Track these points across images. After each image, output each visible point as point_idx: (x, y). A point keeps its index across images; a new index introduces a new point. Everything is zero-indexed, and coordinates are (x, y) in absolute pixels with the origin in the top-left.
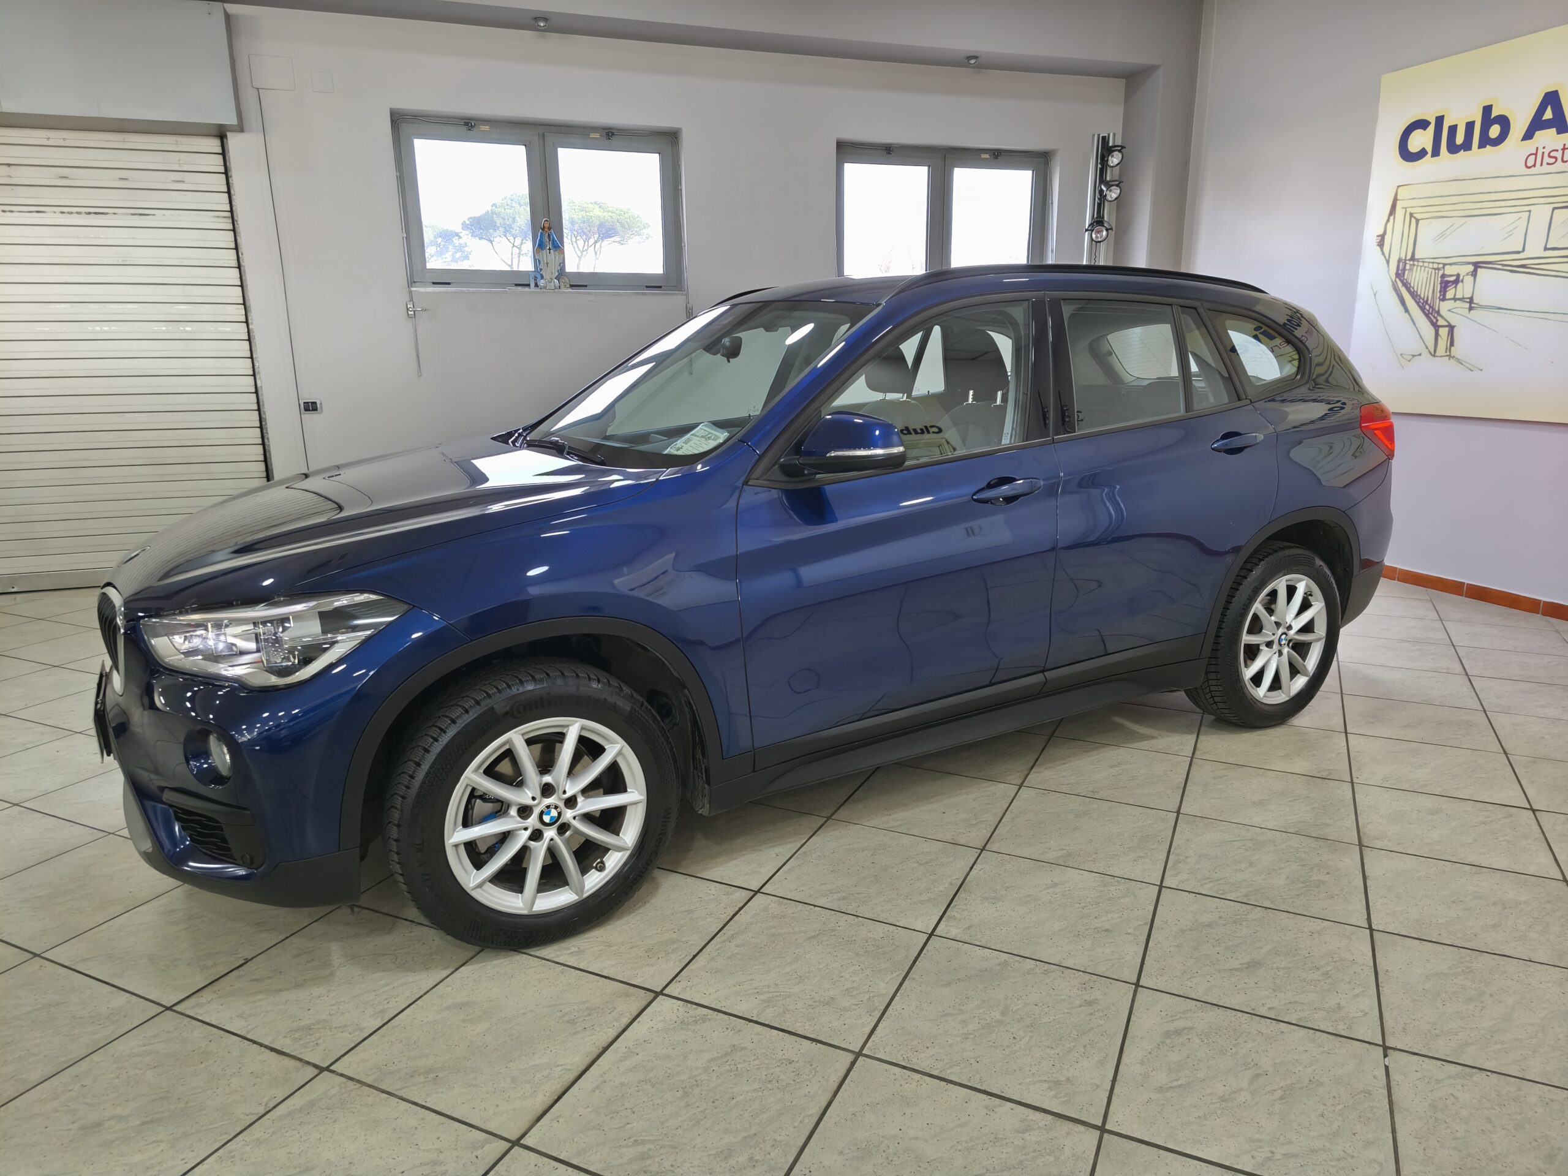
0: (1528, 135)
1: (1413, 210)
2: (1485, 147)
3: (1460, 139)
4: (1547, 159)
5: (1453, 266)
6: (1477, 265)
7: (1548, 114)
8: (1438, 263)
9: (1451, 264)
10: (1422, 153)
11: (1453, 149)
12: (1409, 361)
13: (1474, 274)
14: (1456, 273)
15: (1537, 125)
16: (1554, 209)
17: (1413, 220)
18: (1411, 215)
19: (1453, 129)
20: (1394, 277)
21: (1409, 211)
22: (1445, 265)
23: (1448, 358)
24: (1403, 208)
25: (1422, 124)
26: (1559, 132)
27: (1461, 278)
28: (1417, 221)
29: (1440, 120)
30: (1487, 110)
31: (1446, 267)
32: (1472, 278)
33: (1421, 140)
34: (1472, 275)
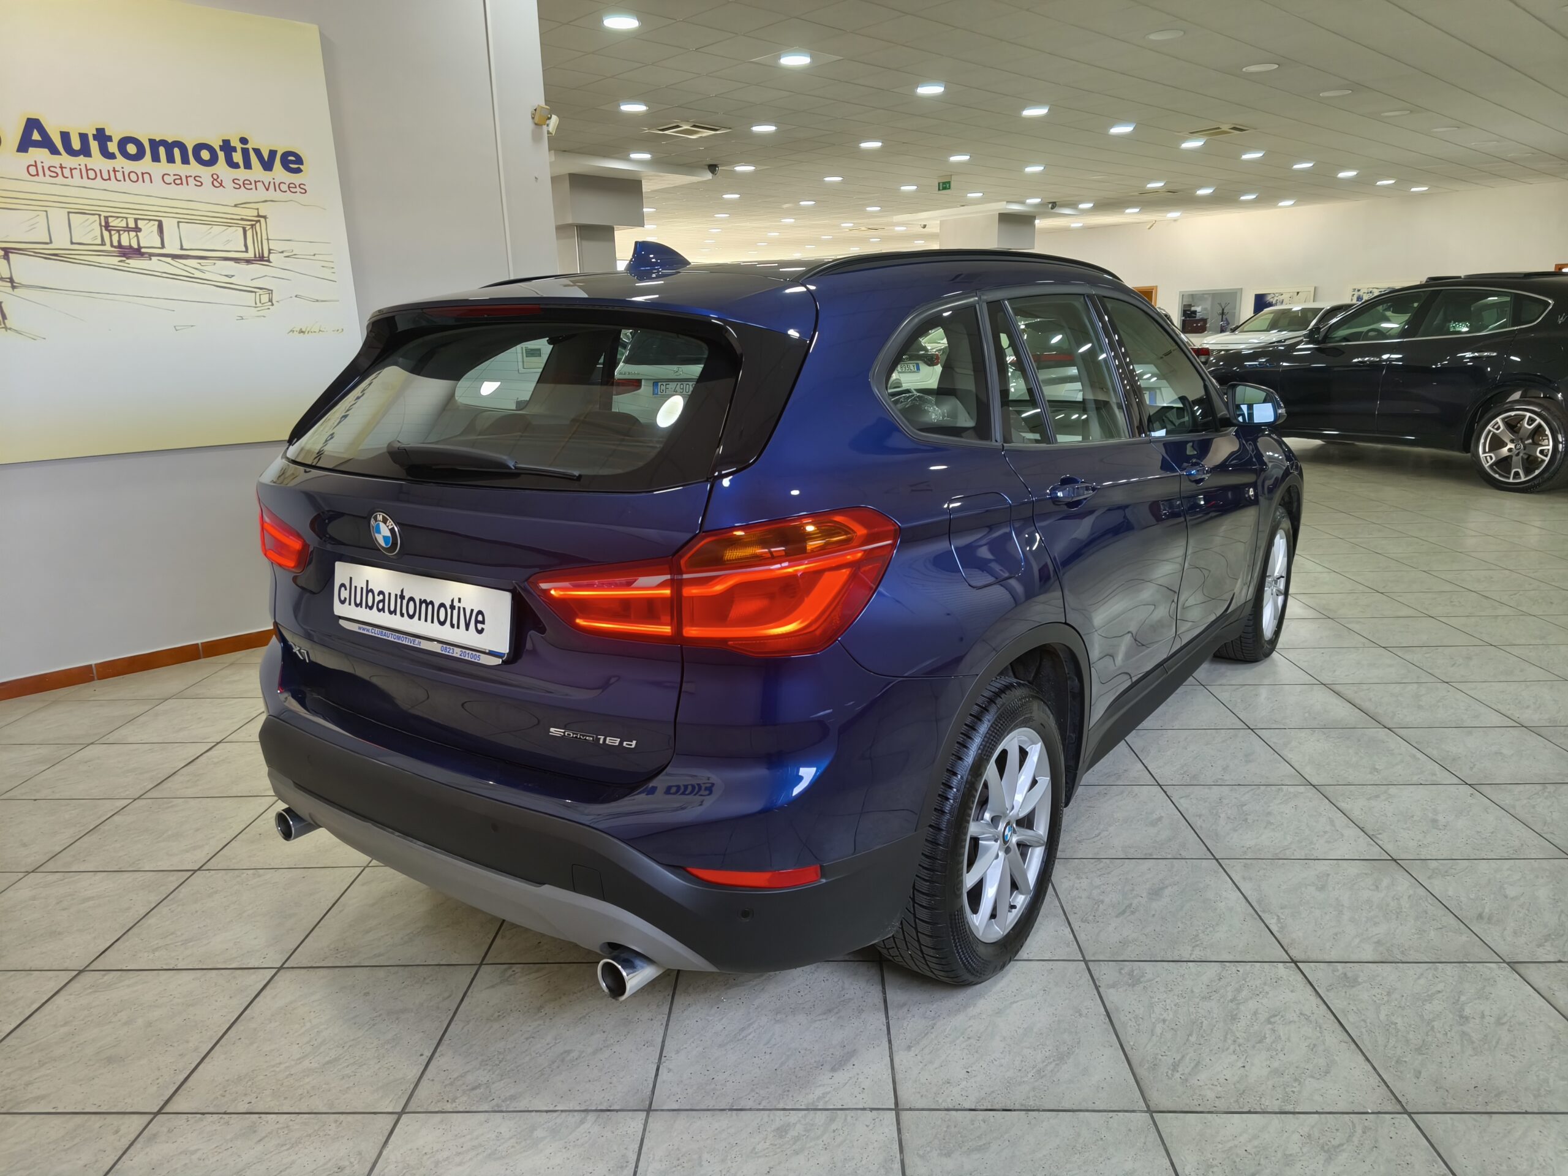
4: (47, 172)
7: (36, 136)
34: (4, 259)
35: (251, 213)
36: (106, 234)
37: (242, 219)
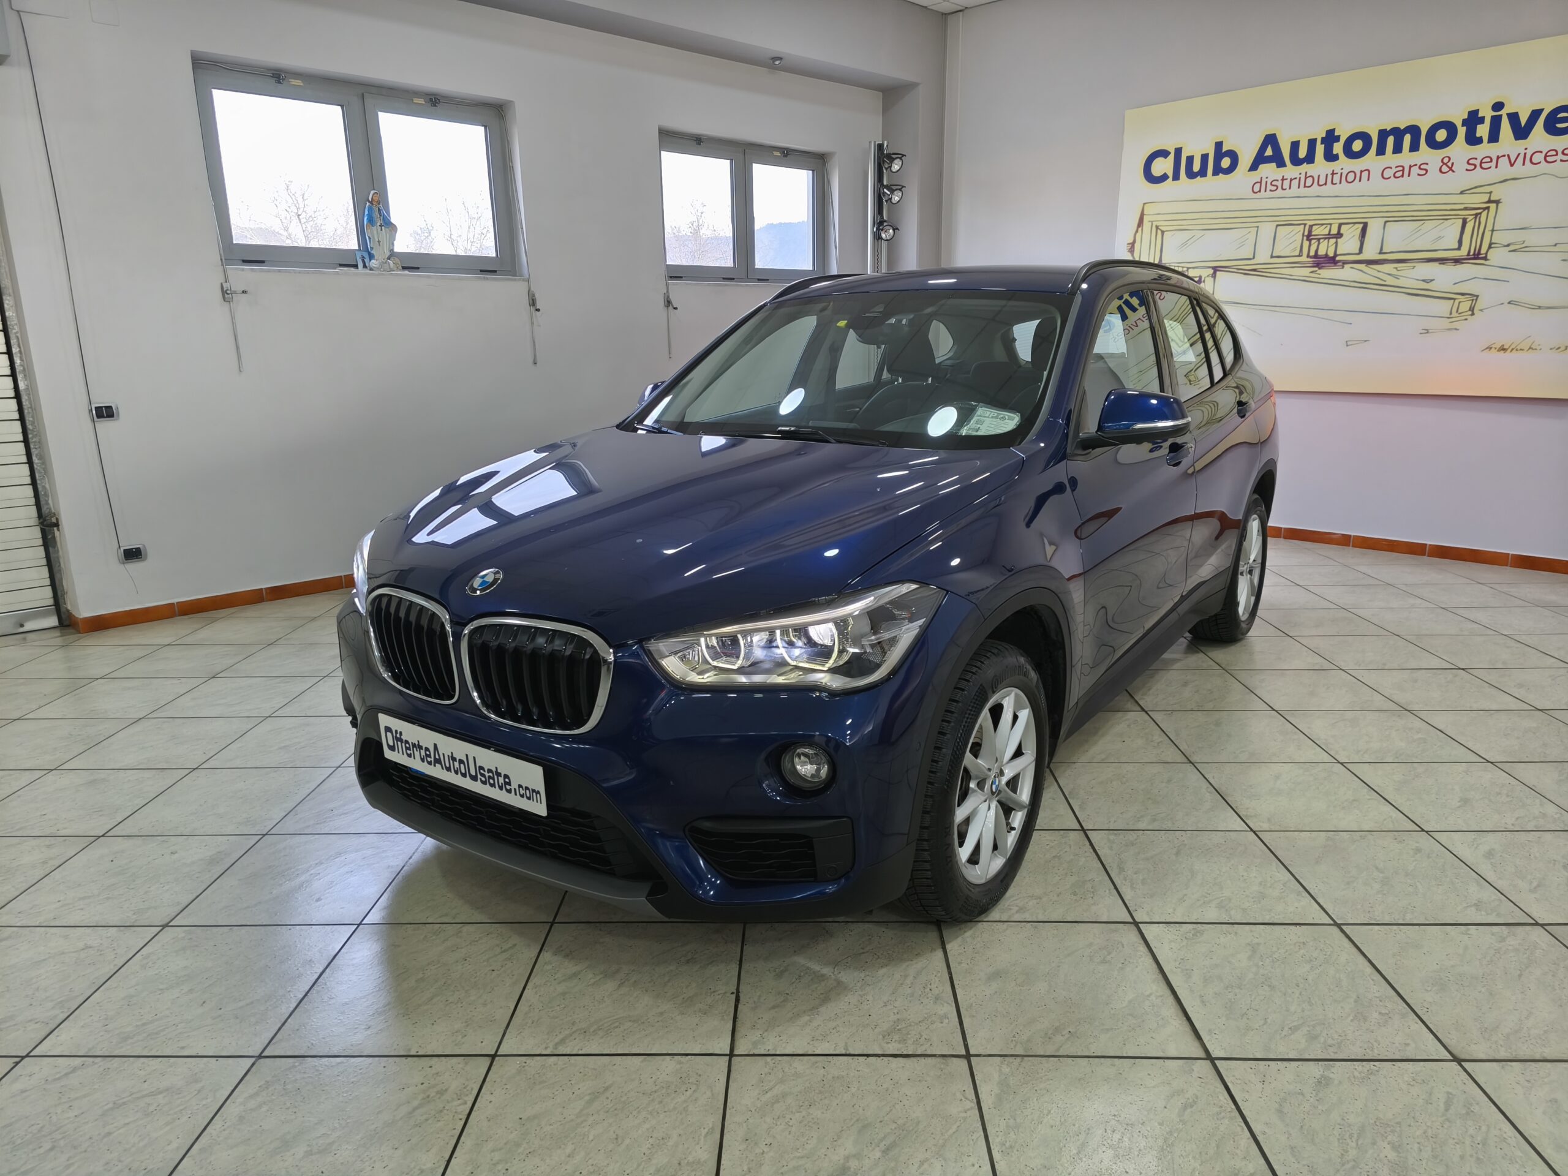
0: (1254, 167)
1: (1158, 224)
2: (1218, 175)
3: (1196, 167)
4: (1269, 187)
5: (1196, 269)
6: (1216, 269)
7: (1269, 152)
8: (1183, 267)
9: (1193, 268)
10: (1164, 178)
11: (1191, 175)
13: (1214, 275)
14: (1198, 275)
15: (1259, 160)
16: (1277, 226)
17: (1159, 232)
18: (1157, 227)
19: (1190, 159)
21: (1155, 224)
22: (1188, 268)
24: (1149, 221)
25: (1164, 153)
26: (1278, 166)
27: (1203, 279)
28: (1163, 232)
29: (1178, 151)
30: (1219, 145)
31: (1190, 270)
32: (1213, 279)
33: (1162, 166)
34: (1212, 277)
35: (1478, 199)
36: (1306, 243)
37: (1466, 209)
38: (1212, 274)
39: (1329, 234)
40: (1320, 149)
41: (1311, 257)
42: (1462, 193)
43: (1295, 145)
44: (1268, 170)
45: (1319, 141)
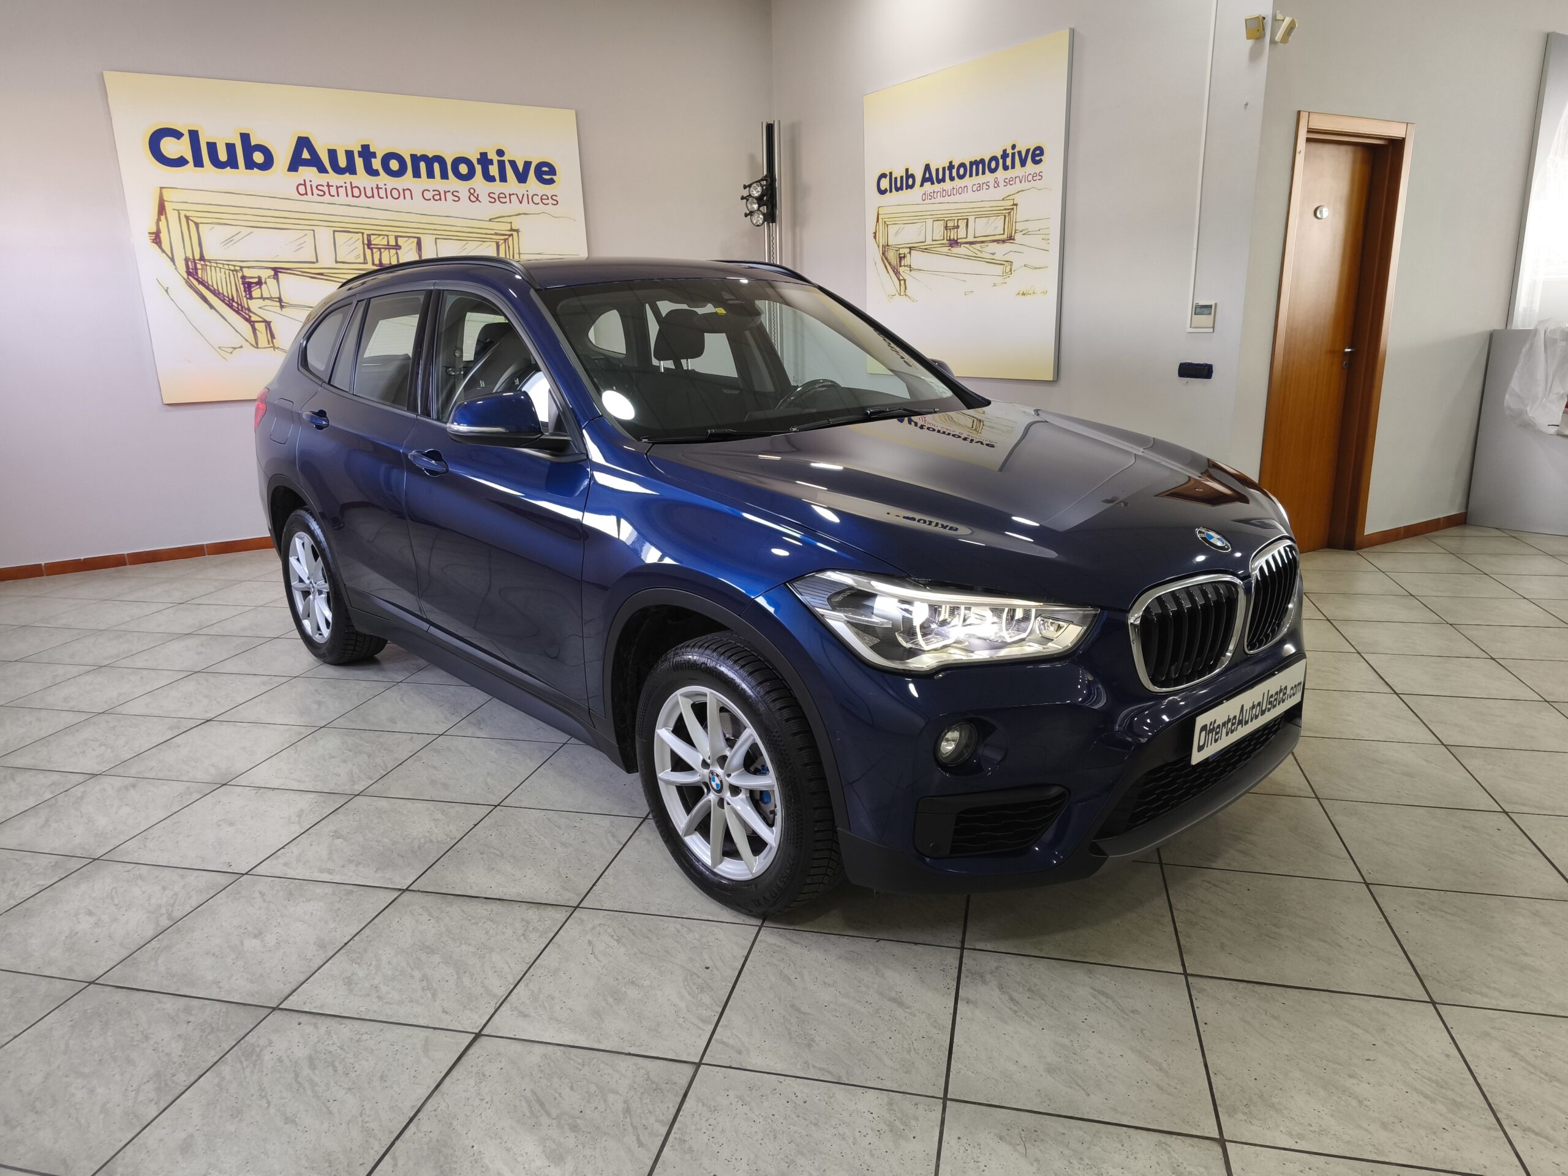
0: (293, 167)
1: (188, 214)
2: (253, 169)
3: (223, 156)
5: (251, 269)
6: (276, 271)
8: (234, 266)
9: (248, 267)
10: (180, 162)
12: (231, 353)
13: (276, 276)
14: (257, 276)
17: (192, 225)
18: (187, 218)
20: (185, 276)
21: (182, 214)
22: (241, 268)
23: (272, 349)
27: (263, 281)
30: (245, 138)
32: (275, 281)
33: (170, 147)
38: (274, 276)
39: (388, 245)
40: (359, 162)
41: (376, 265)
42: (490, 220)
43: (332, 154)
44: (307, 173)
45: (356, 155)
